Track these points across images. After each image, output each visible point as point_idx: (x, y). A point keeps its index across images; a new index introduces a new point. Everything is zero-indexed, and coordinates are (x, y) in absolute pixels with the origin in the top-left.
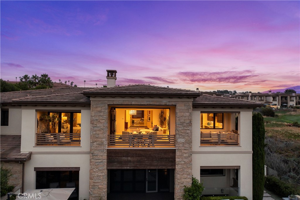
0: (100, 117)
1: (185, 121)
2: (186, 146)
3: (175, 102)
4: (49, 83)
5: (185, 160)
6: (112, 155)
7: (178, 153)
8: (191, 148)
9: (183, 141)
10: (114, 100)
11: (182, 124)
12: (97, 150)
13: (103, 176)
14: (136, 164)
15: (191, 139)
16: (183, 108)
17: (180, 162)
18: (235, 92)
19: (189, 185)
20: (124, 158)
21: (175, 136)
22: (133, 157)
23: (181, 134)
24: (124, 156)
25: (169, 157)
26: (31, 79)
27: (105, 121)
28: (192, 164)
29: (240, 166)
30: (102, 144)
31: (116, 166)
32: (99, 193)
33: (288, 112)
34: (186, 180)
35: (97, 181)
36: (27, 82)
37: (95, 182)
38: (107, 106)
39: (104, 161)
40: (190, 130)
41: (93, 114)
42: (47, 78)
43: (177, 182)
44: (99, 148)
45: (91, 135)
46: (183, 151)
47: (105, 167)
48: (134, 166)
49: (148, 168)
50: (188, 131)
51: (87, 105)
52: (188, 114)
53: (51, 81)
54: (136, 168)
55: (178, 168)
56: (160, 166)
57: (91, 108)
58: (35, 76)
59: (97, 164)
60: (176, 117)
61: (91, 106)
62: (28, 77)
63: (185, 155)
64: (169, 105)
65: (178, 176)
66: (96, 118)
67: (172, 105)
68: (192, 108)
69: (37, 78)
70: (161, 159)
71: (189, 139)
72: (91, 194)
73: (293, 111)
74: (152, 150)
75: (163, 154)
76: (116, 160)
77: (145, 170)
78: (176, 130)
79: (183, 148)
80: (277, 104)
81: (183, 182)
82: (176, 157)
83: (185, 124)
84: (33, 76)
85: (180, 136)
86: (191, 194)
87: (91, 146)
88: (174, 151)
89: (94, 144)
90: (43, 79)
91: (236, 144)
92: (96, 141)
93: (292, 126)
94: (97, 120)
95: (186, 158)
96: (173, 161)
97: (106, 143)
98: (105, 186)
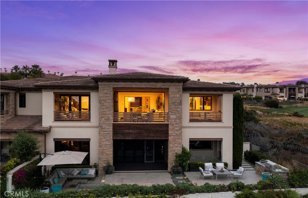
0: (107, 97)
1: (176, 101)
2: (177, 121)
3: (168, 86)
4: (40, 74)
5: (176, 132)
6: (117, 128)
7: (170, 127)
8: (181, 123)
9: (175, 117)
10: (117, 84)
11: (174, 103)
12: (104, 124)
13: (110, 144)
14: (136, 135)
16: (175, 90)
17: (173, 134)
18: (243, 84)
19: (180, 152)
20: (127, 131)
21: (168, 113)
22: (134, 129)
23: (173, 111)
24: (126, 129)
25: (163, 130)
26: (22, 70)
27: (111, 101)
28: (182, 136)
29: (222, 138)
30: (108, 119)
31: (120, 137)
32: (107, 158)
33: (295, 104)
34: (177, 148)
36: (17, 73)
37: (104, 149)
38: (112, 89)
39: (110, 132)
40: (181, 108)
41: (101, 96)
42: (38, 69)
43: (170, 150)
44: (106, 123)
45: (99, 112)
46: (175, 125)
47: (111, 137)
48: (135, 137)
49: (146, 138)
50: (179, 109)
51: (96, 88)
52: (178, 95)
53: (43, 72)
54: (136, 138)
55: (170, 138)
56: (156, 137)
57: (99, 90)
58: (25, 66)
59: (104, 135)
60: (169, 98)
61: (99, 89)
62: (18, 67)
63: (176, 128)
64: (163, 88)
65: (171, 145)
66: (104, 99)
67: (165, 88)
68: (182, 90)
69: (28, 69)
70: (157, 131)
71: (180, 115)
72: (100, 159)
73: (300, 103)
74: (149, 125)
75: (158, 128)
76: (120, 132)
77: (144, 140)
78: (169, 109)
79: (175, 123)
80: (285, 96)
81: (175, 150)
83: (176, 104)
84: (24, 66)
85: (173, 113)
86: (181, 158)
87: (100, 121)
88: (167, 125)
89: (102, 119)
90: (34, 70)
91: (220, 121)
92: (103, 117)
93: (292, 116)
95: (177, 130)
96: (167, 133)
97: (112, 118)
98: (112, 153)
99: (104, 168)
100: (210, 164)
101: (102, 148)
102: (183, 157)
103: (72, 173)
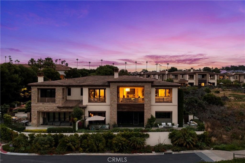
1: (148, 92)
3: (144, 85)
4: (53, 66)
5: (148, 108)
6: (119, 106)
7: (145, 105)
8: (150, 103)
9: (147, 100)
10: (119, 84)
12: (113, 104)
13: (115, 114)
15: (151, 99)
16: (147, 87)
17: (146, 108)
19: (150, 118)
20: (124, 107)
22: (127, 106)
24: (123, 106)
25: (142, 106)
26: (37, 63)
27: (116, 92)
28: (151, 109)
29: (172, 111)
30: (115, 101)
31: (120, 110)
32: (114, 120)
34: (148, 116)
35: (113, 116)
38: (116, 86)
39: (116, 108)
41: (111, 90)
42: (50, 62)
45: (110, 98)
46: (147, 104)
47: (116, 110)
50: (149, 96)
51: (109, 86)
52: (149, 89)
54: (128, 111)
55: (145, 111)
56: (138, 110)
59: (113, 109)
63: (148, 106)
64: (141, 86)
68: (151, 87)
70: (138, 107)
72: (111, 121)
74: (135, 104)
75: (139, 105)
76: (120, 108)
79: (147, 103)
82: (145, 106)
84: (39, 59)
86: (150, 121)
87: (111, 102)
91: (171, 102)
92: (112, 100)
94: (113, 92)
95: (148, 107)
96: (143, 108)
97: (116, 101)
98: (116, 118)
99: (113, 125)
100: (165, 123)
101: (112, 116)
102: (151, 120)
103: (98, 127)
